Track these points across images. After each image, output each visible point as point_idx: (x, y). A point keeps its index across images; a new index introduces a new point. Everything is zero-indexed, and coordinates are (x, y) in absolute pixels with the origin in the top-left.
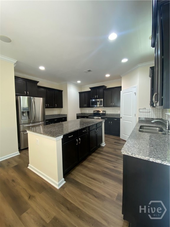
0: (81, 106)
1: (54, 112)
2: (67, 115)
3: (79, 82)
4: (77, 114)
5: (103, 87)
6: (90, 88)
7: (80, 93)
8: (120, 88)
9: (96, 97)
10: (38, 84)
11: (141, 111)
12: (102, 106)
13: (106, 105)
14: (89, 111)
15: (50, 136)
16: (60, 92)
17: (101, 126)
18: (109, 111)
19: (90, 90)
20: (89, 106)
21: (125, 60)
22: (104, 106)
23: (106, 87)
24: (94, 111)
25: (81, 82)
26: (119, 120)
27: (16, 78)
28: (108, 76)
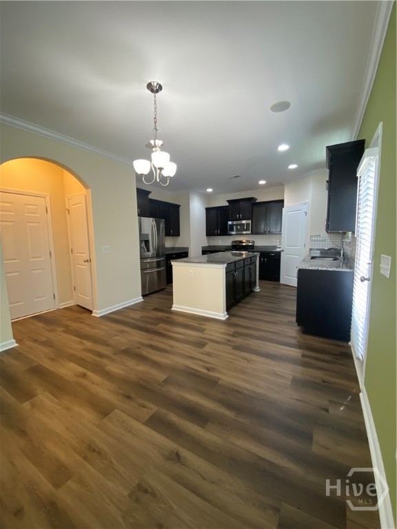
0: (210, 233)
2: (188, 248)
3: (210, 190)
4: (203, 247)
5: (251, 200)
6: (228, 201)
7: (207, 209)
8: (282, 202)
9: (239, 216)
10: (151, 196)
11: (314, 238)
12: (250, 232)
13: (255, 232)
14: (226, 241)
16: (177, 207)
17: (255, 262)
18: (261, 242)
19: (227, 204)
20: (225, 232)
22: (252, 233)
23: (256, 199)
24: (233, 242)
25: (214, 190)
26: (278, 254)
28: (262, 182)
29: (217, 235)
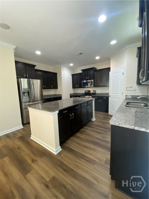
0: (74, 87)
1: (51, 92)
3: (71, 65)
4: (70, 94)
5: (94, 69)
6: (82, 70)
7: (73, 75)
8: (109, 69)
9: (87, 78)
10: (36, 68)
11: (128, 89)
12: (93, 86)
13: (96, 85)
14: (81, 91)
15: (48, 111)
16: (55, 74)
17: (92, 104)
18: (99, 91)
19: (81, 72)
20: (81, 87)
21: (113, 42)
22: (94, 86)
23: (97, 69)
24: (85, 91)
25: (73, 65)
27: (16, 62)
28: (98, 58)
29: (77, 88)
